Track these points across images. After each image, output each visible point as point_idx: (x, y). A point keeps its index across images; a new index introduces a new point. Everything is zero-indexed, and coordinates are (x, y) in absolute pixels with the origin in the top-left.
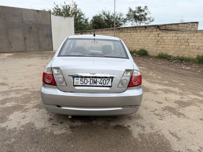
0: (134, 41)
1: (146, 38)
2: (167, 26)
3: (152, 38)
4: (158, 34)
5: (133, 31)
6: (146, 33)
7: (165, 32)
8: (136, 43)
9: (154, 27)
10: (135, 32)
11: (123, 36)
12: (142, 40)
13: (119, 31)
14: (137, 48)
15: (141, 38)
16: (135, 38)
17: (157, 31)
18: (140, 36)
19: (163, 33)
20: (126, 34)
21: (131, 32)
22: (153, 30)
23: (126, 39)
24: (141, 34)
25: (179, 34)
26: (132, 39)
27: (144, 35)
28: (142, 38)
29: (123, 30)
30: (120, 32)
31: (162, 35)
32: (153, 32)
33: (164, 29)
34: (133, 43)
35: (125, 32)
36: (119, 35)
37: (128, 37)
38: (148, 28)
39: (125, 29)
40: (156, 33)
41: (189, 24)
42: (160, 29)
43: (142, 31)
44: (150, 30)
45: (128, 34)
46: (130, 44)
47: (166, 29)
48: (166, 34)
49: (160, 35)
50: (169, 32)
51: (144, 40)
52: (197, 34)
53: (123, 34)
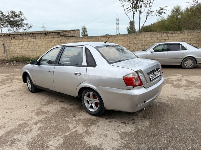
0: (34, 48)
1: (49, 44)
2: (65, 33)
3: (54, 44)
4: (61, 40)
5: (30, 38)
6: (47, 40)
7: (67, 38)
8: (37, 49)
9: (54, 34)
10: (34, 39)
11: (17, 43)
12: (44, 46)
13: (10, 37)
14: (40, 55)
15: (42, 44)
16: (34, 45)
17: (58, 37)
18: (40, 42)
19: (65, 39)
20: (21, 41)
21: (28, 39)
22: (54, 36)
23: (23, 47)
24: (41, 41)
25: (79, 39)
26: (32, 46)
27: (45, 42)
28: (44, 44)
29: (15, 37)
30: (12, 39)
31: (64, 41)
32: (55, 38)
33: (63, 36)
34: (34, 50)
35: (19, 39)
36: (11, 42)
37: (25, 44)
38: (48, 34)
39: (18, 36)
40: (58, 39)
41: (75, 31)
42: (60, 35)
43: (42, 37)
44: (50, 37)
45: (24, 41)
46: (30, 52)
47: (64, 35)
48: (68, 40)
49: (62, 41)
50: (71, 38)
51: (47, 46)
52: (93, 39)
53: (17, 41)
